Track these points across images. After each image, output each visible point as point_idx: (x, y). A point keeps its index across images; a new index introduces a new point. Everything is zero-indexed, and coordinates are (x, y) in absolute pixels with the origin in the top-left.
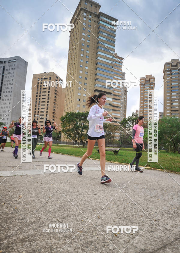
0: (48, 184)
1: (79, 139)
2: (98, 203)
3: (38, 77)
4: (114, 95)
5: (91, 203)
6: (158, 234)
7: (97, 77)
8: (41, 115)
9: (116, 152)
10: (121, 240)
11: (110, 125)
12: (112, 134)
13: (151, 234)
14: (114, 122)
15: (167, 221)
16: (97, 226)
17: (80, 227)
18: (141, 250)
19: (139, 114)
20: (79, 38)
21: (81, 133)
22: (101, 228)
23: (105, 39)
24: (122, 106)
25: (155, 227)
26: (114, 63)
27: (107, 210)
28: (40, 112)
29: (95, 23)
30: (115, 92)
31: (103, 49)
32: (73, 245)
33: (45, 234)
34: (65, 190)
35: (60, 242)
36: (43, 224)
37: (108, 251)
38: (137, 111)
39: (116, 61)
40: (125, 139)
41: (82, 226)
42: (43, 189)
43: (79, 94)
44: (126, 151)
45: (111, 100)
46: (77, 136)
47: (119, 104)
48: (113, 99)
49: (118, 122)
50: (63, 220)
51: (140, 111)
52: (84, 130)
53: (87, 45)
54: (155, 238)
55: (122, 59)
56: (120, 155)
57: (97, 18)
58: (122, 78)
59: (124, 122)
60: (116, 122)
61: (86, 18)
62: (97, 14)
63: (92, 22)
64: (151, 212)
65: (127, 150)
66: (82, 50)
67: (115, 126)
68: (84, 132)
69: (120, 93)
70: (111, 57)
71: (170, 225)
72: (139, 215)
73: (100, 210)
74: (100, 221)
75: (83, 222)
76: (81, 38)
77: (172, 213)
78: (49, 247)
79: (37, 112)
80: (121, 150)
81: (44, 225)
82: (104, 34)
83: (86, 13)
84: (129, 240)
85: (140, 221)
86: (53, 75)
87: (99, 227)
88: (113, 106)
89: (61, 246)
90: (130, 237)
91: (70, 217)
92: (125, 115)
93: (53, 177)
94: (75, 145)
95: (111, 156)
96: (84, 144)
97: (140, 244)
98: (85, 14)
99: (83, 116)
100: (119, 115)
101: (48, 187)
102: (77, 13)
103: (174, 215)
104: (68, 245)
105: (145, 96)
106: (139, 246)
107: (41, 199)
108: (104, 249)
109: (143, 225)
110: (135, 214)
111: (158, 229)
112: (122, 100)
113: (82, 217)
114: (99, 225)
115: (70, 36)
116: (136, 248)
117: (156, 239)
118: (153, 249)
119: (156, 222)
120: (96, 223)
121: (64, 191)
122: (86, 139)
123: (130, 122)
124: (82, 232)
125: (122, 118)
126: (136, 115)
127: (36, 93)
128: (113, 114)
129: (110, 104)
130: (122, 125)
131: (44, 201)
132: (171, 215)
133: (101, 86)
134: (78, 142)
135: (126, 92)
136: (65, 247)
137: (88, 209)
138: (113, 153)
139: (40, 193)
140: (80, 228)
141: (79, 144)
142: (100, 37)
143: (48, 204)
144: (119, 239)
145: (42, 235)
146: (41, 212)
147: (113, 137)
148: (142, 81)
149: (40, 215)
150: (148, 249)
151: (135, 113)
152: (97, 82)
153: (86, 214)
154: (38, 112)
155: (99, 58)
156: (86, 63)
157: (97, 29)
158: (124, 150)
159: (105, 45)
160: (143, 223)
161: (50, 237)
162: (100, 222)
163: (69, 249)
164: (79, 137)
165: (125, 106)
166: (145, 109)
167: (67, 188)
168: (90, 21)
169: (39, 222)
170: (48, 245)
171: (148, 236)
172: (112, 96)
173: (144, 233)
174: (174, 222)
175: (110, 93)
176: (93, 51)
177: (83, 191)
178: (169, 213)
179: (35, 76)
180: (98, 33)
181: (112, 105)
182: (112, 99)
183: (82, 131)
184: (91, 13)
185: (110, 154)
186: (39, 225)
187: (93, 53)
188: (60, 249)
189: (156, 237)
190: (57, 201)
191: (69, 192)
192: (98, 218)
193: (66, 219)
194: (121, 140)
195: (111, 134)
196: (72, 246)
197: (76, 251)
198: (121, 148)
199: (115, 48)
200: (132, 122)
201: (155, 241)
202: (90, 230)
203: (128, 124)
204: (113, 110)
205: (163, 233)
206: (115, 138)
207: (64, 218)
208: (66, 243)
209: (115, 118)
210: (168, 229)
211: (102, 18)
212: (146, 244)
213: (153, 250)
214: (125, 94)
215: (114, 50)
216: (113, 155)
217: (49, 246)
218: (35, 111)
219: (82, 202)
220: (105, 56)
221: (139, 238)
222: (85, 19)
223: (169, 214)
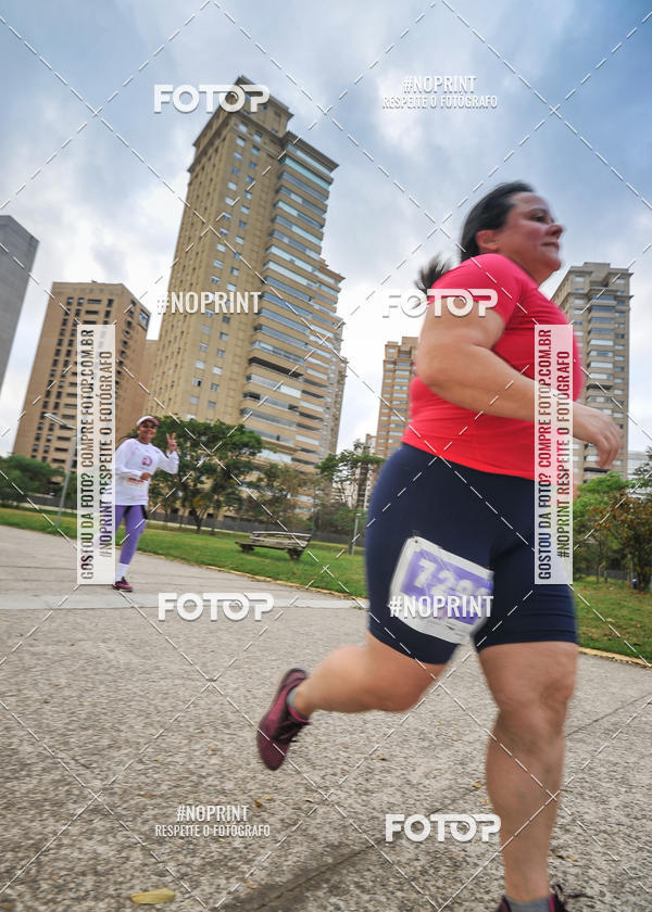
0: (60, 642)
1: (184, 506)
2: (217, 707)
3: (69, 292)
4: (307, 381)
5: (195, 705)
6: (386, 799)
7: (262, 320)
8: (65, 417)
9: (295, 553)
10: (272, 820)
11: (286, 470)
12: (289, 497)
13: (364, 797)
14: (299, 461)
15: (412, 761)
16: (204, 777)
17: (147, 780)
18: (327, 847)
19: (374, 445)
20: (216, 196)
21: (195, 485)
22: (216, 783)
23: (294, 213)
24: (327, 416)
25: (378, 777)
26: (315, 286)
27: (241, 728)
28: (61, 406)
29: (270, 161)
30: (309, 371)
31: (286, 240)
32: (114, 837)
33: (25, 804)
34: (114, 663)
35: (74, 830)
36: (22, 770)
37: (226, 854)
38: (369, 437)
39: (322, 283)
40: (328, 517)
41: (156, 776)
42: (39, 659)
43: (200, 365)
44: (325, 553)
45: (297, 394)
46: (181, 494)
47: (320, 410)
48: (304, 392)
49: (313, 463)
50: (94, 758)
51: (378, 437)
52: (204, 478)
53: (241, 221)
54: (374, 809)
55: (339, 278)
56: (307, 563)
57: (278, 148)
58: (335, 334)
59: (329, 467)
60: (307, 463)
61: (244, 140)
62: (281, 135)
63: (263, 155)
64: (373, 732)
65: (329, 549)
66: (225, 231)
67: (302, 473)
68: (202, 483)
69: (325, 377)
70: (309, 269)
71: (420, 771)
72: (337, 742)
73: (221, 727)
74: (214, 760)
75: (158, 765)
76: (222, 197)
77: (432, 736)
78: (33, 844)
79: (51, 405)
80: (314, 547)
81: (24, 773)
82: (293, 196)
83: (246, 125)
84: (296, 817)
85: (337, 759)
86: (119, 292)
87: (211, 779)
88: (302, 414)
89: (74, 840)
90: (299, 809)
91: (119, 748)
92: (334, 445)
93: (79, 620)
94: (170, 524)
95: (280, 564)
96: (198, 522)
97: (327, 828)
98: (243, 129)
99: (204, 434)
100: (317, 443)
101: (58, 653)
102: (220, 121)
103: (436, 742)
104: (100, 838)
105: (395, 395)
106: (324, 834)
107: (25, 692)
108: (214, 846)
109: (344, 772)
110: (324, 738)
111: (385, 785)
112: (329, 400)
113: (159, 750)
114: (209, 775)
115: (190, 184)
116: (315, 840)
117: (375, 814)
118: (362, 843)
119: (384, 764)
120: (203, 767)
121: (110, 667)
122: (208, 507)
123: (345, 465)
124: (152, 797)
125: (324, 454)
126: (366, 448)
127: (56, 341)
128: (299, 438)
129: (292, 408)
130: (322, 472)
131: (37, 696)
132: (426, 744)
133: (270, 348)
134: (180, 513)
135: (342, 377)
136: (88, 845)
137: (182, 724)
138: (287, 556)
139: (27, 670)
140: (147, 784)
141: (185, 520)
142: (281, 204)
143: (48, 707)
144: (265, 815)
145: (13, 805)
146: (22, 733)
147: (294, 507)
148: (391, 351)
149: (14, 740)
150: (349, 842)
151: (363, 440)
152: (259, 336)
153: (175, 739)
154: (57, 406)
155: (272, 265)
156: (232, 272)
157: (274, 180)
158: (321, 548)
159: (295, 229)
160: (346, 768)
161: (41, 814)
162: (214, 764)
163: (101, 849)
164: (184, 500)
165: (337, 419)
166: (391, 433)
167: (122, 657)
168: (255, 152)
169: (7, 766)
170: (32, 839)
171: (355, 805)
172: (300, 382)
173: (343, 795)
174: (433, 764)
175: (296, 375)
176: (257, 241)
177: (174, 668)
178: (422, 736)
179: (58, 288)
180: (277, 192)
181: (300, 409)
182: (300, 392)
183: (197, 480)
184: (260, 130)
185: (279, 559)
186: (7, 774)
187: (256, 249)
188: (68, 851)
189: (377, 807)
190: (81, 696)
191: (128, 669)
192: (210, 753)
193: (102, 756)
194: (315, 519)
195: (286, 496)
196: (111, 839)
197: (124, 854)
198: (311, 542)
199: (323, 244)
200: (352, 468)
201: (373, 818)
202: (178, 790)
203: (341, 471)
204: (300, 425)
205: (399, 794)
206: (297, 511)
207: (98, 752)
208: (93, 831)
209: (303, 450)
210: (415, 782)
211: (290, 148)
212: (345, 827)
213: (364, 846)
214: (338, 382)
215: (318, 250)
216: (285, 560)
217: (31, 842)
218: (46, 402)
219: (166, 703)
220: (292, 262)
221: (328, 812)
222: (240, 143)
223: (424, 740)
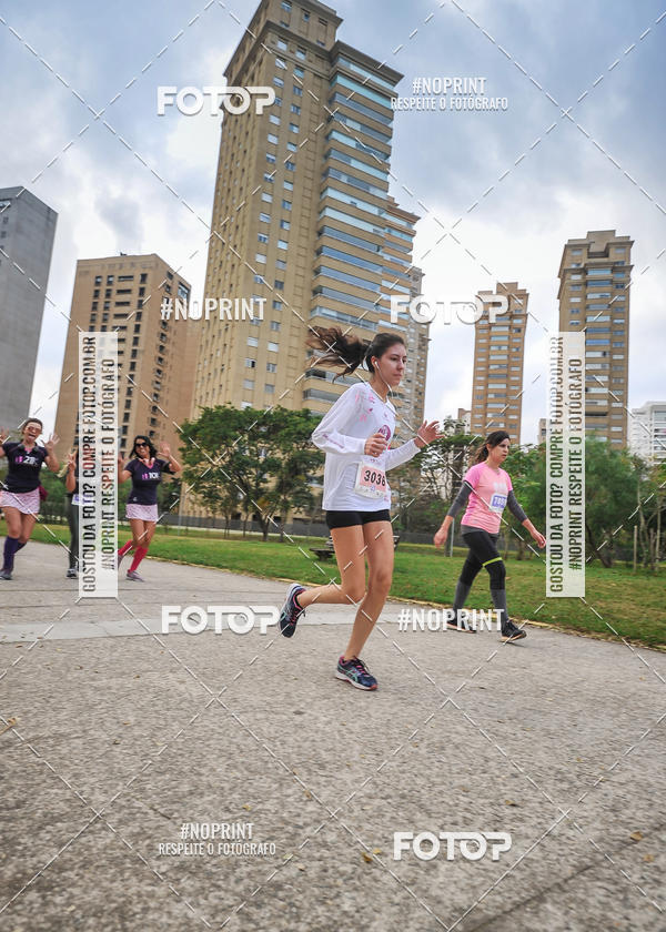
0: (124, 673)
1: (246, 510)
2: (307, 744)
3: (97, 271)
5: (283, 743)
6: (521, 853)
7: (322, 281)
10: (385, 878)
15: (550, 806)
16: (301, 828)
18: (455, 910)
19: (469, 422)
20: (256, 133)
21: (257, 484)
22: (316, 834)
23: (352, 144)
24: (408, 391)
25: (508, 827)
26: (383, 232)
27: (339, 769)
29: (317, 82)
31: (344, 179)
32: (206, 899)
33: (104, 861)
34: (186, 695)
35: (160, 891)
37: (335, 918)
38: (462, 412)
39: (391, 227)
40: (417, 513)
42: (102, 695)
43: (253, 343)
44: (418, 557)
46: (242, 496)
50: (175, 807)
51: (473, 412)
52: (266, 476)
53: (288, 162)
54: (508, 865)
55: (413, 219)
57: (326, 64)
58: (412, 288)
61: (284, 60)
62: (328, 48)
63: (309, 76)
64: (497, 773)
65: (421, 551)
66: (269, 177)
68: (265, 481)
70: (375, 211)
72: (454, 785)
73: (315, 768)
74: (311, 807)
75: (247, 814)
76: (264, 134)
77: (572, 776)
78: (116, 908)
80: (403, 550)
81: (99, 826)
82: (350, 124)
83: (286, 41)
84: (413, 875)
85: (457, 805)
86: (153, 265)
87: (308, 829)
89: (162, 904)
90: (417, 865)
91: (202, 794)
93: (143, 648)
94: (232, 532)
96: (264, 527)
97: (452, 888)
98: (282, 46)
99: (264, 424)
101: (122, 686)
102: (253, 40)
103: (578, 783)
104: (190, 899)
105: (492, 358)
106: (449, 896)
107: (92, 732)
108: (320, 909)
109: (467, 822)
110: (438, 780)
111: (519, 837)
113: (246, 796)
114: (306, 825)
115: (224, 124)
116: (439, 902)
117: (511, 872)
118: (497, 907)
119: (515, 810)
120: (299, 815)
121: (181, 702)
122: (274, 509)
123: (436, 449)
126: (459, 426)
131: (104, 736)
132: (565, 786)
133: (334, 314)
134: (243, 518)
135: (424, 341)
136: (177, 909)
137: (270, 765)
139: (91, 708)
141: (249, 526)
142: (335, 135)
143: (118, 750)
144: (377, 872)
145: (91, 863)
146: (92, 780)
149: (84, 789)
150: (482, 906)
151: (455, 417)
152: (320, 300)
153: (264, 783)
155: (329, 212)
156: (282, 226)
158: (412, 551)
159: (354, 163)
160: (468, 815)
161: (122, 873)
162: (312, 812)
163: (193, 913)
164: (247, 502)
165: (420, 393)
166: (490, 406)
167: (194, 689)
168: (298, 73)
169: (79, 818)
170: (114, 902)
171: (484, 861)
174: (576, 810)
176: (309, 184)
177: (255, 700)
178: (559, 776)
179: (83, 267)
180: (329, 120)
183: (260, 479)
184: (303, 45)
187: (308, 193)
188: (155, 916)
189: (512, 864)
190: (153, 736)
192: (305, 798)
193: (184, 804)
194: (402, 515)
196: (202, 901)
197: (218, 919)
198: (400, 544)
199: (389, 178)
200: (444, 452)
201: (508, 877)
203: (430, 457)
205: (537, 847)
207: (179, 799)
208: (182, 891)
210: (555, 832)
211: (342, 62)
212: (474, 887)
213: (500, 911)
214: (420, 348)
215: (384, 186)
217: (114, 905)
219: (250, 741)
220: (353, 205)
221: (452, 870)
222: (281, 64)
223: (561, 781)
